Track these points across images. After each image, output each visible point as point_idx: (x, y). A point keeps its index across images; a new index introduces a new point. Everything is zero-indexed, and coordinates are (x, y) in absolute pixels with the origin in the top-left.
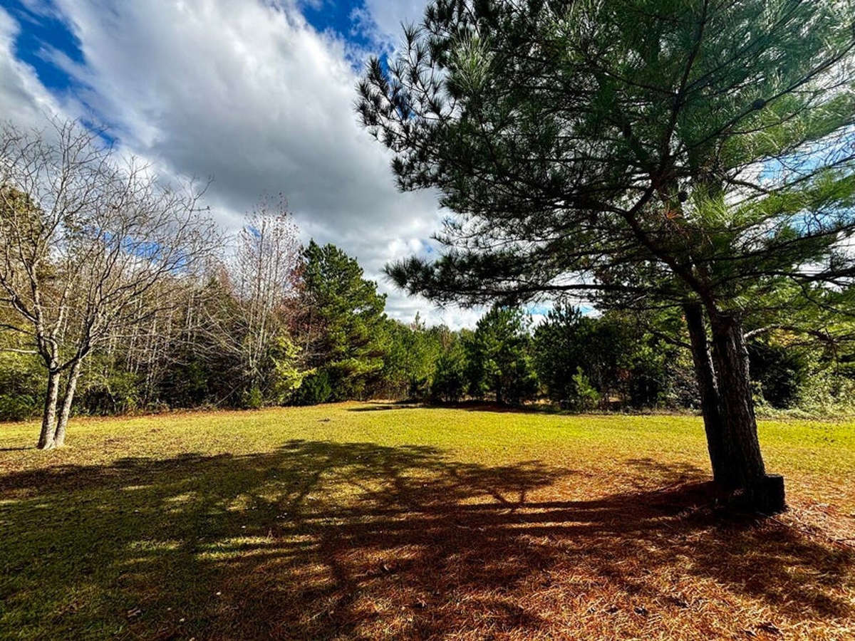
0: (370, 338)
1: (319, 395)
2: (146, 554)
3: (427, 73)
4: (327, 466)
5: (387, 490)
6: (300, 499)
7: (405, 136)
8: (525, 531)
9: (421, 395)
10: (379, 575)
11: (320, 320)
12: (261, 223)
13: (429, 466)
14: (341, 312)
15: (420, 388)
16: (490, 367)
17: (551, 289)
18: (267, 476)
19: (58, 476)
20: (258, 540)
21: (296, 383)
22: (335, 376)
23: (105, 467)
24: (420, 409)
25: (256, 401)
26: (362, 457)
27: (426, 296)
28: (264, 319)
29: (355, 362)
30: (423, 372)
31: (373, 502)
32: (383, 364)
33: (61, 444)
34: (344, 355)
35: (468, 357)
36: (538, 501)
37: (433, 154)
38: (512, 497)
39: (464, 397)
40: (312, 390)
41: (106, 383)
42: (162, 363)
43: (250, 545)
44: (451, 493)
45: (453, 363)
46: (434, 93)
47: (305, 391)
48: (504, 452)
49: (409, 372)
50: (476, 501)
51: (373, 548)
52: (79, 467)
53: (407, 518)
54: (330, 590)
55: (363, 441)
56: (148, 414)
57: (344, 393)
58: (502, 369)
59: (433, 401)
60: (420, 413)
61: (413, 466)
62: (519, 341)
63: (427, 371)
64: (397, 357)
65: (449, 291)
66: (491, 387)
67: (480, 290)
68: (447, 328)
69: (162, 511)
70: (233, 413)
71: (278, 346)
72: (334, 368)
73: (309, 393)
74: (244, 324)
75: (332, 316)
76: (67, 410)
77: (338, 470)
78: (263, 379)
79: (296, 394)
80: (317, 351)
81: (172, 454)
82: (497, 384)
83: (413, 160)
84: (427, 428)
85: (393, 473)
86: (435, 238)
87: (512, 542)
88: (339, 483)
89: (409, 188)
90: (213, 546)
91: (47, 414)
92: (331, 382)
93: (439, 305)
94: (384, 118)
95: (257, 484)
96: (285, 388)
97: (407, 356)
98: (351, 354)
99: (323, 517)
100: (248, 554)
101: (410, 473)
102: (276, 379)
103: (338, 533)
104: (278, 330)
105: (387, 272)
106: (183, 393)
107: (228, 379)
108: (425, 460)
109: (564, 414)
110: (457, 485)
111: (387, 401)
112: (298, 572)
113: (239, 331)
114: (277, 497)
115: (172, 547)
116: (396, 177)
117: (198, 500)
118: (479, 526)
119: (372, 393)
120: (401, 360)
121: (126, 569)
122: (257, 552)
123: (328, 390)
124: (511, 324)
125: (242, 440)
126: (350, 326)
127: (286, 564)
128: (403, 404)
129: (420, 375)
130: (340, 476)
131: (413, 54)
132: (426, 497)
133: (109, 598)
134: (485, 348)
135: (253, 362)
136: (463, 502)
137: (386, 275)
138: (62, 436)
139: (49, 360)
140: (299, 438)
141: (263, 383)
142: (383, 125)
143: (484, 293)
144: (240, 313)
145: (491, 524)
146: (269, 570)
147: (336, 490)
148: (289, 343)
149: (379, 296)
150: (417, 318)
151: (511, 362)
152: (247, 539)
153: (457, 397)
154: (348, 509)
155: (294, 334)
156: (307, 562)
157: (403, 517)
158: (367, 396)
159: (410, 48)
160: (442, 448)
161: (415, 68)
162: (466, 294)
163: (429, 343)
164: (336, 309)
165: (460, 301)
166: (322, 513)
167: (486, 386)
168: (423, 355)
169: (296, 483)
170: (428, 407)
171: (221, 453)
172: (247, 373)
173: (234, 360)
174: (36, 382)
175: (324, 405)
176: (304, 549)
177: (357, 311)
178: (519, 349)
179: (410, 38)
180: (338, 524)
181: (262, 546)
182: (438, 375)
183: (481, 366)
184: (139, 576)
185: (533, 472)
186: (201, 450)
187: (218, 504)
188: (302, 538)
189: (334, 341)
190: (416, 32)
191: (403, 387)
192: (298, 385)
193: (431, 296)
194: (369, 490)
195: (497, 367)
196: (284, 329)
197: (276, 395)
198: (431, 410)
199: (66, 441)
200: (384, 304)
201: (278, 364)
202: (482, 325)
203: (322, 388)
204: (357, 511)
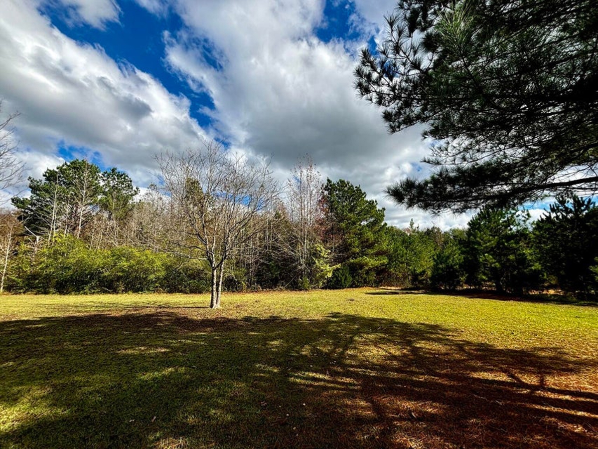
0: (376, 241)
1: (344, 283)
2: (264, 372)
3: (406, 43)
4: (358, 332)
5: (405, 355)
6: (342, 353)
7: (392, 93)
8: (551, 414)
9: (423, 284)
10: (409, 420)
11: (340, 231)
12: (300, 174)
13: (438, 340)
14: (353, 225)
15: (421, 278)
16: (486, 260)
17: (553, 186)
18: (320, 335)
19: (220, 322)
20: (321, 376)
21: (328, 273)
22: (354, 269)
23: (238, 320)
24: (422, 295)
25: (307, 285)
26: (382, 329)
27: (421, 207)
28: (306, 233)
29: (367, 259)
30: (421, 265)
31: (395, 363)
32: (388, 260)
33: (219, 306)
34: (358, 254)
35: (463, 253)
36: (563, 388)
37: (416, 99)
38: (530, 379)
39: (462, 286)
40: (339, 279)
41: (233, 274)
42: (256, 263)
43: (317, 378)
44: (462, 365)
45: (448, 257)
46: (414, 55)
47: (335, 279)
48: (512, 337)
49: (410, 266)
50: (490, 376)
51: (401, 398)
52: (228, 319)
53: (425, 379)
54: (374, 422)
55: (381, 317)
56: (252, 292)
57: (361, 281)
58: (499, 262)
59: (433, 289)
60: (423, 298)
61: (423, 339)
62: (516, 235)
63: (426, 264)
64: (398, 255)
65: (441, 201)
66: (488, 277)
67: (471, 196)
68: (439, 229)
69: (267, 349)
70: (294, 292)
71: (316, 250)
72: (353, 263)
73: (338, 280)
74: (295, 237)
75: (347, 228)
76: (220, 288)
77: (365, 336)
78: (309, 271)
79: (329, 280)
80: (340, 252)
81: (266, 316)
82: (495, 275)
83: (400, 108)
84: (431, 310)
85: (409, 343)
86: (425, 161)
87: (537, 421)
88: (367, 345)
89: (398, 129)
90: (296, 374)
91: (212, 291)
92: (351, 273)
93: (434, 213)
94: (375, 87)
95: (315, 340)
96: (322, 277)
97: (406, 254)
98: (363, 254)
99: (360, 368)
100: (316, 384)
101: (421, 344)
102: (317, 271)
103: (373, 381)
104: (315, 239)
105: (389, 192)
106: (267, 280)
107: (290, 271)
108: (433, 336)
109: (583, 305)
110: (468, 360)
111: (393, 288)
112: (349, 403)
113: (293, 242)
114: (328, 350)
115: (275, 371)
116: (387, 124)
117: (284, 344)
118: (497, 399)
119: (381, 281)
120: (402, 256)
121: (256, 378)
122: (322, 383)
123: (350, 279)
124: (505, 221)
125: (302, 310)
126: (360, 234)
127: (341, 396)
128: (407, 290)
129: (420, 268)
130: (368, 340)
131: (395, 34)
132: (439, 365)
133: (251, 393)
134: (479, 244)
135: (302, 261)
136: (475, 375)
137: (388, 194)
138: (219, 302)
139: (211, 263)
140: (336, 311)
141: (309, 274)
142: (376, 91)
143: (476, 198)
144: (293, 231)
145: (508, 400)
146: (331, 397)
147: (366, 350)
148: (322, 248)
149: (379, 210)
150: (412, 224)
151: (509, 255)
152: (314, 374)
153: (455, 286)
154: (377, 365)
155: (325, 241)
156: (354, 397)
157: (422, 379)
158: (378, 284)
159: (392, 31)
160: (447, 327)
161: (397, 43)
162: (458, 201)
163: (424, 242)
164: (349, 223)
165: (453, 207)
166: (359, 365)
167: (484, 277)
168: (420, 252)
169: (339, 342)
170: (430, 294)
171: (292, 317)
172: (300, 267)
173: (292, 260)
174: (206, 274)
175: (349, 289)
176: (351, 388)
177: (364, 223)
178: (517, 243)
179: (391, 24)
180: (371, 375)
181: (324, 380)
182: (435, 268)
183: (477, 260)
184: (262, 384)
185: (551, 358)
186: (281, 315)
187: (295, 349)
188: (348, 380)
189: (350, 245)
190: (396, 17)
191: (405, 277)
192: (330, 275)
193: (425, 207)
194: (390, 353)
195: (494, 261)
196: (319, 239)
197: (317, 281)
198: (433, 296)
199: (221, 305)
200: (384, 216)
201: (316, 261)
202: (472, 224)
203: (346, 277)
204: (383, 368)
